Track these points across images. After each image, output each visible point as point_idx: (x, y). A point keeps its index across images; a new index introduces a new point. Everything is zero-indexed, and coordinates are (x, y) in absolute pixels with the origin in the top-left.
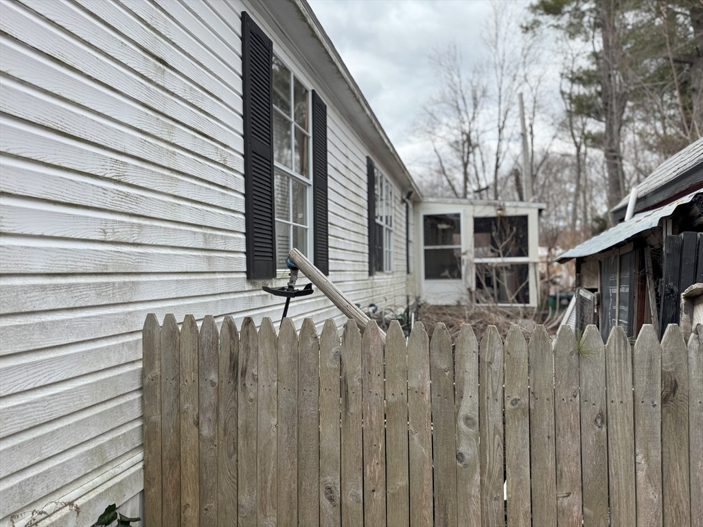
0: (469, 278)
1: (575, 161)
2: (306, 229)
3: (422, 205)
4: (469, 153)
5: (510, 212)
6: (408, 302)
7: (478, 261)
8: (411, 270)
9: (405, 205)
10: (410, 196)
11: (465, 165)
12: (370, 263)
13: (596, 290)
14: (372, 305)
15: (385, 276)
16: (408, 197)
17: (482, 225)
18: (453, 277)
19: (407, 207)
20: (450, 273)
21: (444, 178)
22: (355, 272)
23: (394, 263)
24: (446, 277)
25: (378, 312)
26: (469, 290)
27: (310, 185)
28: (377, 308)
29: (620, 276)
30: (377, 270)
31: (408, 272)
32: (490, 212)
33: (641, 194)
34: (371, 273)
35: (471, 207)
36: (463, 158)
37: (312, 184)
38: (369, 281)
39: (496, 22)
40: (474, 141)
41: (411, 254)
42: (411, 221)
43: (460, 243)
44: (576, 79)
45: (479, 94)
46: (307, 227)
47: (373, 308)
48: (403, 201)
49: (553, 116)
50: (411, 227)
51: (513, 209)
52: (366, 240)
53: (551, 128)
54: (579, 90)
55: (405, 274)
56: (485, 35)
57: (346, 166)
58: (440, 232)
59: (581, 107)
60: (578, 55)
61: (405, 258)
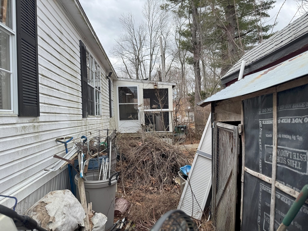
0: (142, 119)
1: (181, 71)
2: (10, 74)
3: (118, 82)
4: (138, 65)
5: (160, 87)
6: (108, 134)
7: (146, 110)
8: (113, 115)
9: (108, 80)
10: (110, 75)
11: (137, 70)
12: (83, 109)
13: (239, 122)
14: (83, 137)
15: (96, 118)
16: (110, 76)
17: (147, 93)
18: (135, 119)
19: (109, 81)
20: (133, 116)
21: (128, 76)
22: (71, 115)
23: (101, 111)
24: (130, 119)
25: (88, 141)
26: (142, 125)
27: (13, 34)
28: (86, 139)
29: (277, 110)
30: (89, 114)
31: (111, 116)
32: (151, 87)
33: (247, 64)
34: (84, 116)
35: (142, 84)
36: (136, 66)
37: (15, 34)
38: (83, 121)
39: (149, 7)
40: (141, 59)
41: (112, 107)
42: (112, 90)
43: (137, 102)
44: (183, 34)
45: (142, 39)
46: (11, 72)
47: (84, 139)
48: (107, 78)
49: (172, 51)
50: (112, 93)
51: (161, 86)
52: (80, 94)
53: (172, 56)
54: (184, 39)
55: (109, 117)
56: (144, 12)
57: (60, 39)
58: (127, 97)
59: (185, 46)
60: (182, 25)
61: (109, 109)
